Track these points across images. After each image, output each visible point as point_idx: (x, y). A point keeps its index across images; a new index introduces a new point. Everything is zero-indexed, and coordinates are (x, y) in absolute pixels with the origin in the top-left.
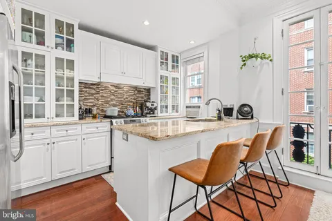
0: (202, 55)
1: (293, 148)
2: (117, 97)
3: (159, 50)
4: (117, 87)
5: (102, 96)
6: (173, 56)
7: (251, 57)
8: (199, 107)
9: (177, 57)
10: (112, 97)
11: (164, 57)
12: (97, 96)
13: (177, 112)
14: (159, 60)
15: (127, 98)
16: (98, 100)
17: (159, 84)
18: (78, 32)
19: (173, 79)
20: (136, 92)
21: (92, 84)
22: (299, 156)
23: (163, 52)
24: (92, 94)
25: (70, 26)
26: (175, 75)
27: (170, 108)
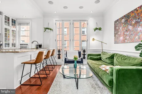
0: (29, 23)
1: (58, 56)
3: (4, 15)
6: (12, 20)
7: (47, 28)
8: (27, 45)
9: (15, 20)
11: (7, 19)
13: (15, 47)
14: (4, 20)
17: (4, 32)
19: (13, 31)
22: (59, 58)
23: (6, 16)
26: (14, 29)
27: (11, 45)
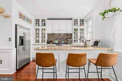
2: (59, 37)
3: (73, 19)
4: (60, 34)
5: (55, 37)
6: (81, 20)
9: (83, 19)
10: (58, 37)
11: (76, 21)
12: (54, 37)
14: (73, 23)
15: (63, 37)
16: (54, 38)
17: (73, 32)
18: (46, 21)
20: (66, 35)
21: (52, 34)
23: (75, 19)
24: (52, 37)
25: (45, 20)
